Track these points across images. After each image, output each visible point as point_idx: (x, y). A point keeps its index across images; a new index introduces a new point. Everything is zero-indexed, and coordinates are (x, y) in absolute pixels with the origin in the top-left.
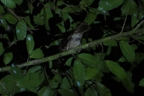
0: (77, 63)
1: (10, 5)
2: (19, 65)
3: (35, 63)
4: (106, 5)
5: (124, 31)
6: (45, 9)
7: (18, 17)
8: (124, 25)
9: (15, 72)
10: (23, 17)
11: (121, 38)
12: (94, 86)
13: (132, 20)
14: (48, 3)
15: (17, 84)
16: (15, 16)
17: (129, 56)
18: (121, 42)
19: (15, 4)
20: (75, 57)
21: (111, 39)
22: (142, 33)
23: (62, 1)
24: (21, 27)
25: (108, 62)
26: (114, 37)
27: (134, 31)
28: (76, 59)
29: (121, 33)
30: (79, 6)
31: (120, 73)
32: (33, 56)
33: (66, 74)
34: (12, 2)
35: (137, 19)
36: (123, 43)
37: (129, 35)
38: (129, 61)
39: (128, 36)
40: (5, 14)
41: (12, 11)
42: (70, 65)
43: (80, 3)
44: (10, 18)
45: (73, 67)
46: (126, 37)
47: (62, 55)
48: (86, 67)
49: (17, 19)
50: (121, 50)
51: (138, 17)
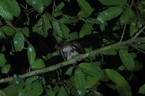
0: (78, 72)
1: (8, 17)
2: (21, 75)
3: (37, 73)
4: (105, 15)
5: (123, 40)
6: (44, 20)
7: (15, 29)
8: (123, 34)
9: (17, 82)
10: (21, 29)
11: (120, 47)
12: (91, 95)
13: (130, 30)
14: (44, 14)
15: (19, 94)
16: (13, 27)
17: (128, 64)
18: (120, 51)
19: (12, 15)
20: (76, 66)
21: (111, 48)
22: (141, 42)
23: (61, 12)
24: (19, 38)
25: (108, 70)
26: (114, 46)
27: (133, 40)
28: (76, 68)
29: (120, 42)
30: (77, 16)
31: (120, 81)
32: (35, 67)
33: (63, 83)
34: (10, 14)
35: (136, 28)
36: (123, 52)
37: (128, 43)
38: (129, 69)
39: (128, 45)
40: (3, 26)
41: (10, 22)
42: (70, 74)
43: (79, 14)
44: (7, 30)
45: (74, 76)
46: (125, 46)
47: (62, 65)
48: (87, 76)
49: (15, 31)
50: (121, 58)
51: (136, 26)
